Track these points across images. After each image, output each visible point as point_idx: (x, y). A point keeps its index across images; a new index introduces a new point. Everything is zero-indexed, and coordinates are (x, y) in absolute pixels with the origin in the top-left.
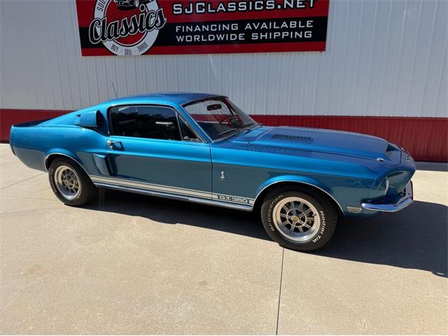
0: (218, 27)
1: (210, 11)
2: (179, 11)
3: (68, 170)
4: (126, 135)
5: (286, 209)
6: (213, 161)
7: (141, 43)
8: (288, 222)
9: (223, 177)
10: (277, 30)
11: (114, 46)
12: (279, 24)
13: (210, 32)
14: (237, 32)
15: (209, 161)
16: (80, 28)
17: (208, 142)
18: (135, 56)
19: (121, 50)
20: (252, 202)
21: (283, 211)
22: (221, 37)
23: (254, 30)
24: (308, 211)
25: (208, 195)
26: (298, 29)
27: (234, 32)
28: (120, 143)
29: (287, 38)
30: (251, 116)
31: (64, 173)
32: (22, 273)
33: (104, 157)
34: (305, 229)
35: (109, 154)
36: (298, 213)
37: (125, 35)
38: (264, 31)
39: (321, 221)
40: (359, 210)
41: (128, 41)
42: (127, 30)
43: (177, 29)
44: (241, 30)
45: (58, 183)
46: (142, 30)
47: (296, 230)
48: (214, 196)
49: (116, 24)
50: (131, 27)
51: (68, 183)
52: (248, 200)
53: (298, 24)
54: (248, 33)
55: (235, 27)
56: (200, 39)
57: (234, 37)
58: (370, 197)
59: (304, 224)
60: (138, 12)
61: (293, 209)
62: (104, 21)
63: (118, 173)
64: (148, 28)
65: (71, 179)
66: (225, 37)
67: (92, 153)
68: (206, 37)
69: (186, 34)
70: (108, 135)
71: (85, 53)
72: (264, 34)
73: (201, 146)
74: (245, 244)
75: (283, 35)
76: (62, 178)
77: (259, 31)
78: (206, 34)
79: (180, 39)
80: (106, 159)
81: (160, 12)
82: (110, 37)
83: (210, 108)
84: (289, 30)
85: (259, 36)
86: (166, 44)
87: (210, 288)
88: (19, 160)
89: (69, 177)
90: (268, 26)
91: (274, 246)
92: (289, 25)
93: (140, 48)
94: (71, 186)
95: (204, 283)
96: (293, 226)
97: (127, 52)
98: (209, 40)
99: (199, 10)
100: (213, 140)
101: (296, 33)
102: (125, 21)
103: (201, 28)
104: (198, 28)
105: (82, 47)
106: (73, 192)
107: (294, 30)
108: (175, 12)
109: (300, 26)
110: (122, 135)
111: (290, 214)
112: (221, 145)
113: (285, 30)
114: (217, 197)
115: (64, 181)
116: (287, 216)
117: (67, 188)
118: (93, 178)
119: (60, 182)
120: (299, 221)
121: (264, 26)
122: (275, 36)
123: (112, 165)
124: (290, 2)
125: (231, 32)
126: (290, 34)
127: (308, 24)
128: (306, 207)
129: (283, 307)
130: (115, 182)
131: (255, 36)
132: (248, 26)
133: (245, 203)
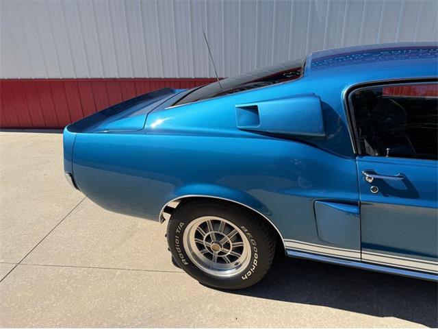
31: (204, 226)
51: (216, 248)
65: (223, 242)
89: (219, 237)
94: (221, 253)
118: (287, 244)
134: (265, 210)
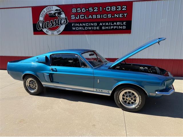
0: (89, 24)
1: (86, 18)
2: (74, 18)
3: (32, 80)
4: (57, 66)
5: (125, 94)
6: (95, 75)
7: (58, 30)
8: (125, 100)
9: (98, 82)
10: (112, 26)
11: (47, 31)
12: (113, 23)
13: (86, 26)
14: (96, 26)
15: (93, 75)
16: (33, 24)
17: (92, 68)
18: (55, 35)
19: (50, 32)
20: (111, 92)
21: (123, 95)
22: (90, 28)
23: (103, 26)
24: (134, 96)
25: (92, 89)
26: (120, 25)
27: (95, 26)
28: (56, 69)
29: (116, 29)
30: (105, 58)
31: (30, 81)
32: (17, 123)
33: (48, 74)
34: (132, 103)
35: (51, 73)
36: (130, 96)
37: (52, 26)
38: (107, 26)
39: (140, 100)
40: (154, 95)
41: (53, 29)
42: (53, 25)
43: (73, 25)
44: (98, 25)
45: (27, 85)
46: (58, 25)
47: (129, 103)
48: (94, 90)
49: (48, 23)
50: (54, 24)
52: (109, 91)
53: (120, 23)
54: (101, 27)
55: (96, 24)
56: (82, 29)
57: (95, 28)
58: (159, 89)
59: (132, 101)
60: (57, 18)
61: (128, 95)
62: (43, 21)
63: (54, 81)
64: (61, 24)
65: (33, 84)
66: (92, 28)
67: (43, 73)
68: (84, 28)
69: (76, 27)
70: (50, 66)
71: (35, 34)
72: (107, 27)
73: (89, 70)
74: (107, 109)
75: (115, 28)
76: (29, 83)
77: (105, 26)
78: (84, 27)
79: (74, 29)
80: (49, 75)
81: (66, 18)
82: (45, 27)
83: (90, 55)
84: (117, 25)
85: (105, 28)
86: (68, 30)
87: (97, 127)
88: (10, 76)
89: (32, 83)
90: (109, 24)
91: (120, 110)
92: (117, 24)
93: (58, 32)
94: (33, 87)
95: (94, 125)
96: (128, 101)
97: (52, 34)
98: (85, 29)
99: (81, 17)
100: (94, 67)
101: (120, 27)
102: (52, 22)
103: (82, 25)
104: (81, 25)
105: (34, 31)
106: (33, 89)
107: (119, 26)
108: (72, 18)
109: (121, 24)
110: (56, 66)
111: (127, 97)
112: (97, 69)
113: (115, 25)
114: (95, 90)
115: (30, 85)
116: (125, 98)
117: (31, 88)
118: (43, 83)
119: (28, 85)
120: (130, 100)
121: (107, 24)
122: (111, 28)
123: (51, 78)
124: (117, 15)
125: (94, 26)
126: (117, 27)
127: (124, 23)
128: (133, 94)
129: (128, 134)
130: (53, 84)
131: (103, 28)
132: (101, 24)
133: (107, 93)
134: (38, 76)
